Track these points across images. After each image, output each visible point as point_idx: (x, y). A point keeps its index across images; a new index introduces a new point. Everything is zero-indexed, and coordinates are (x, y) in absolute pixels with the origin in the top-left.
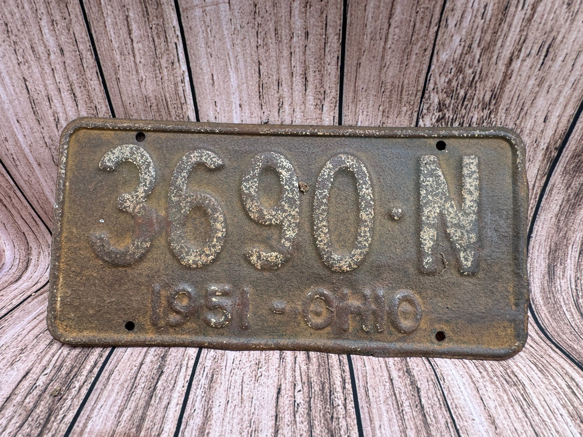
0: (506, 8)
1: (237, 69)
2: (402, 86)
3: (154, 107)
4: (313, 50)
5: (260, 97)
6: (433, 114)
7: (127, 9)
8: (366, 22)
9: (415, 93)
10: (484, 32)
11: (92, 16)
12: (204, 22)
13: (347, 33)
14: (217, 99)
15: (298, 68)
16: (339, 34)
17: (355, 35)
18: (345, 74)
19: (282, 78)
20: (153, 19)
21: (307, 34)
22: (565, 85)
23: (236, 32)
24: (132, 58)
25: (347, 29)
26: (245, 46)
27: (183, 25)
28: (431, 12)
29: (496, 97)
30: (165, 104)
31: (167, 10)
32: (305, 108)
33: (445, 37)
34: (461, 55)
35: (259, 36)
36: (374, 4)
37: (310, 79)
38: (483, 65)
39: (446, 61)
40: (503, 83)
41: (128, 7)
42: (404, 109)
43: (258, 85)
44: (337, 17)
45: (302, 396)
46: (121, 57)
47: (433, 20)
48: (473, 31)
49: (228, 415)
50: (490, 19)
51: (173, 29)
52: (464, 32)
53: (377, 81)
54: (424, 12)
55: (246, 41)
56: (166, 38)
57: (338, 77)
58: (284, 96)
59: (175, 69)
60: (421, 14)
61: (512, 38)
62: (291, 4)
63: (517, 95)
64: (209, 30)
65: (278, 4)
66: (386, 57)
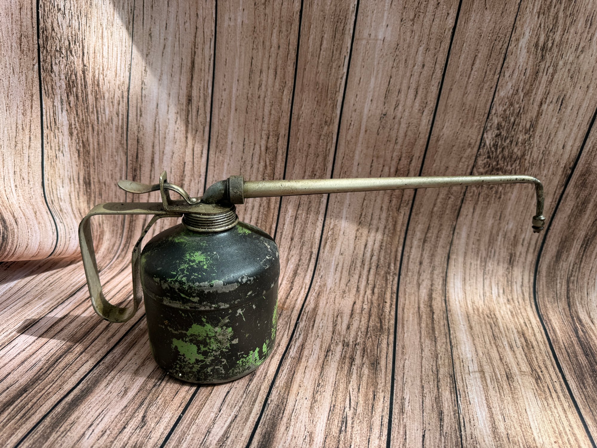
1: (376, 78)
3: (320, 90)
4: (425, 75)
5: (385, 98)
7: (324, 33)
8: (458, 65)
9: (483, 114)
10: (525, 83)
11: (303, 32)
12: (366, 48)
13: (447, 69)
14: (358, 93)
15: (414, 85)
16: (443, 69)
17: (452, 71)
19: (402, 89)
20: (337, 41)
21: (424, 66)
22: (574, 125)
23: (382, 57)
24: (317, 59)
26: (385, 66)
27: (353, 47)
29: (534, 126)
31: (346, 37)
32: (412, 111)
33: (503, 82)
34: (512, 95)
35: (395, 62)
36: (465, 56)
37: (420, 93)
38: (525, 104)
39: (503, 97)
40: (537, 117)
42: (476, 124)
43: (386, 90)
44: (443, 59)
46: (311, 57)
47: (496, 71)
48: (519, 82)
50: (529, 77)
51: (347, 48)
52: (514, 81)
53: (460, 102)
54: (492, 66)
55: (387, 63)
56: (341, 52)
57: (437, 95)
58: (400, 100)
59: (340, 70)
60: (490, 67)
62: (418, 48)
63: (546, 127)
64: (367, 53)
65: (411, 47)
66: (468, 88)
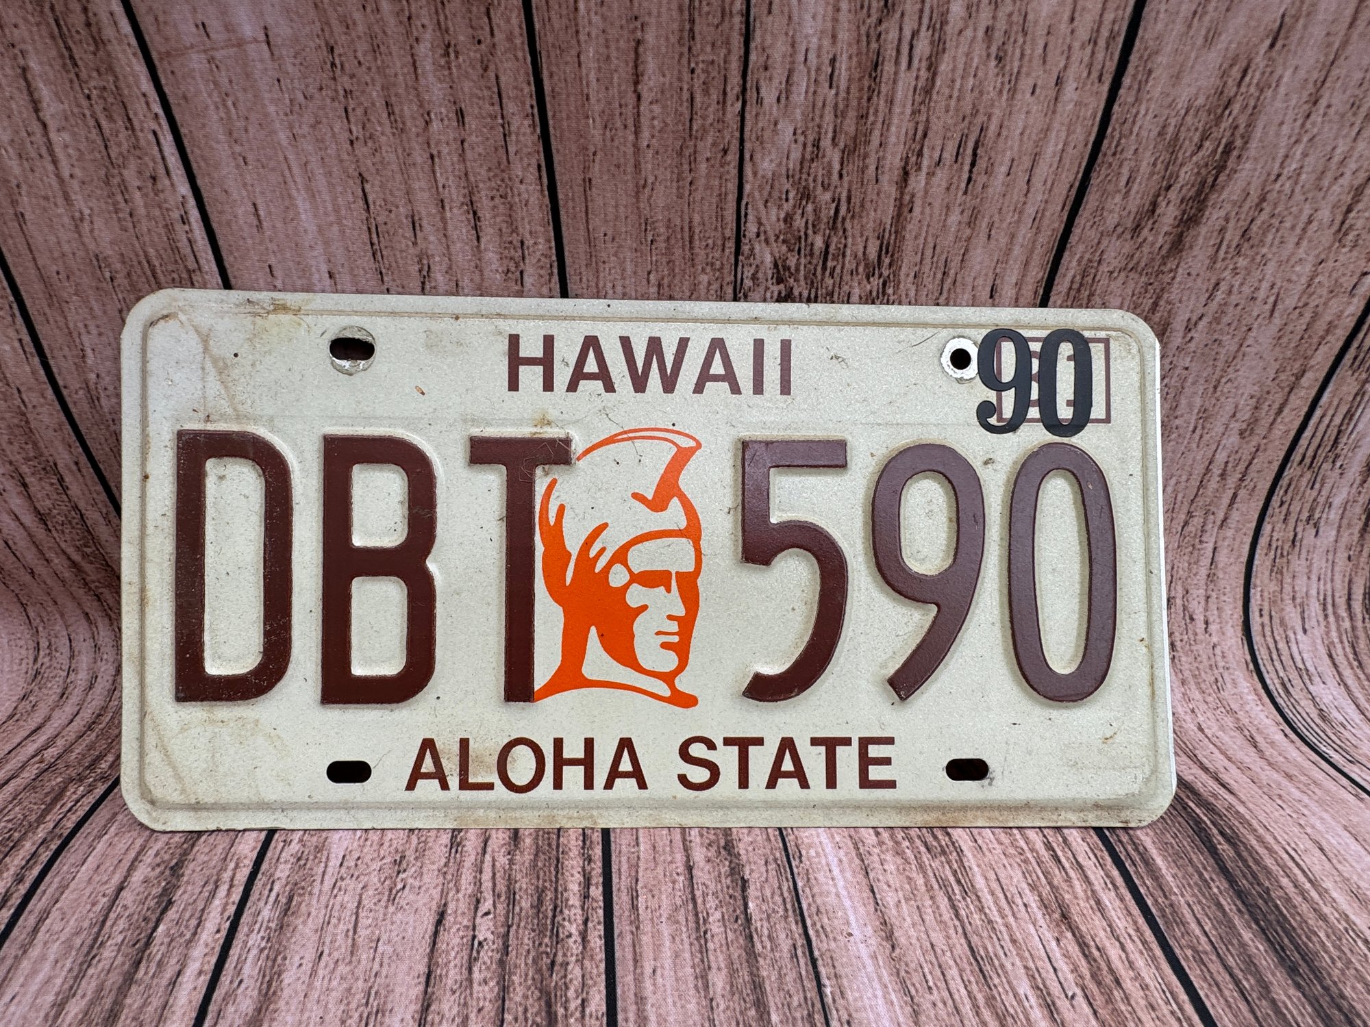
0: (876, 65)
1: (312, 193)
2: (690, 228)
3: (121, 280)
4: (481, 150)
5: (374, 254)
6: (767, 288)
7: (21, 52)
8: (586, 91)
9: (719, 242)
10: (839, 114)
12: (216, 83)
13: (550, 114)
14: (272, 260)
15: (453, 190)
16: (533, 115)
17: (568, 117)
18: (561, 203)
19: (419, 213)
20: (90, 77)
21: (460, 114)
23: (296, 108)
24: (50, 167)
25: (548, 106)
26: (323, 141)
27: (166, 89)
28: (723, 72)
29: (891, 249)
30: (149, 273)
31: (120, 55)
32: (482, 279)
33: (760, 125)
34: (802, 163)
35: (352, 119)
36: (597, 52)
37: (485, 213)
38: (850, 183)
39: (773, 174)
40: (898, 221)
41: (23, 46)
42: (704, 279)
43: (365, 228)
44: (521, 79)
45: (491, 924)
46: (21, 165)
47: (728, 89)
48: (818, 112)
49: (317, 984)
50: (848, 88)
51: (143, 100)
52: (798, 114)
53: (633, 217)
54: (706, 71)
55: (324, 128)
56: (129, 119)
57: (547, 210)
58: (430, 252)
59: (162, 191)
60: (700, 76)
61: (899, 127)
62: (411, 47)
63: (932, 245)
64: (230, 103)
65: (383, 48)
66: (643, 166)
